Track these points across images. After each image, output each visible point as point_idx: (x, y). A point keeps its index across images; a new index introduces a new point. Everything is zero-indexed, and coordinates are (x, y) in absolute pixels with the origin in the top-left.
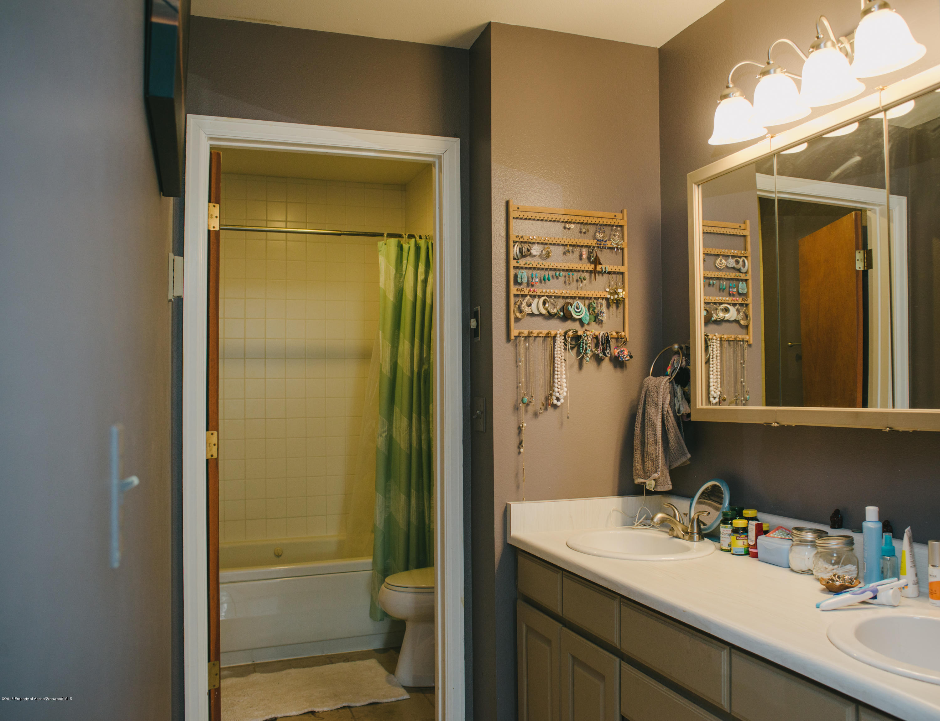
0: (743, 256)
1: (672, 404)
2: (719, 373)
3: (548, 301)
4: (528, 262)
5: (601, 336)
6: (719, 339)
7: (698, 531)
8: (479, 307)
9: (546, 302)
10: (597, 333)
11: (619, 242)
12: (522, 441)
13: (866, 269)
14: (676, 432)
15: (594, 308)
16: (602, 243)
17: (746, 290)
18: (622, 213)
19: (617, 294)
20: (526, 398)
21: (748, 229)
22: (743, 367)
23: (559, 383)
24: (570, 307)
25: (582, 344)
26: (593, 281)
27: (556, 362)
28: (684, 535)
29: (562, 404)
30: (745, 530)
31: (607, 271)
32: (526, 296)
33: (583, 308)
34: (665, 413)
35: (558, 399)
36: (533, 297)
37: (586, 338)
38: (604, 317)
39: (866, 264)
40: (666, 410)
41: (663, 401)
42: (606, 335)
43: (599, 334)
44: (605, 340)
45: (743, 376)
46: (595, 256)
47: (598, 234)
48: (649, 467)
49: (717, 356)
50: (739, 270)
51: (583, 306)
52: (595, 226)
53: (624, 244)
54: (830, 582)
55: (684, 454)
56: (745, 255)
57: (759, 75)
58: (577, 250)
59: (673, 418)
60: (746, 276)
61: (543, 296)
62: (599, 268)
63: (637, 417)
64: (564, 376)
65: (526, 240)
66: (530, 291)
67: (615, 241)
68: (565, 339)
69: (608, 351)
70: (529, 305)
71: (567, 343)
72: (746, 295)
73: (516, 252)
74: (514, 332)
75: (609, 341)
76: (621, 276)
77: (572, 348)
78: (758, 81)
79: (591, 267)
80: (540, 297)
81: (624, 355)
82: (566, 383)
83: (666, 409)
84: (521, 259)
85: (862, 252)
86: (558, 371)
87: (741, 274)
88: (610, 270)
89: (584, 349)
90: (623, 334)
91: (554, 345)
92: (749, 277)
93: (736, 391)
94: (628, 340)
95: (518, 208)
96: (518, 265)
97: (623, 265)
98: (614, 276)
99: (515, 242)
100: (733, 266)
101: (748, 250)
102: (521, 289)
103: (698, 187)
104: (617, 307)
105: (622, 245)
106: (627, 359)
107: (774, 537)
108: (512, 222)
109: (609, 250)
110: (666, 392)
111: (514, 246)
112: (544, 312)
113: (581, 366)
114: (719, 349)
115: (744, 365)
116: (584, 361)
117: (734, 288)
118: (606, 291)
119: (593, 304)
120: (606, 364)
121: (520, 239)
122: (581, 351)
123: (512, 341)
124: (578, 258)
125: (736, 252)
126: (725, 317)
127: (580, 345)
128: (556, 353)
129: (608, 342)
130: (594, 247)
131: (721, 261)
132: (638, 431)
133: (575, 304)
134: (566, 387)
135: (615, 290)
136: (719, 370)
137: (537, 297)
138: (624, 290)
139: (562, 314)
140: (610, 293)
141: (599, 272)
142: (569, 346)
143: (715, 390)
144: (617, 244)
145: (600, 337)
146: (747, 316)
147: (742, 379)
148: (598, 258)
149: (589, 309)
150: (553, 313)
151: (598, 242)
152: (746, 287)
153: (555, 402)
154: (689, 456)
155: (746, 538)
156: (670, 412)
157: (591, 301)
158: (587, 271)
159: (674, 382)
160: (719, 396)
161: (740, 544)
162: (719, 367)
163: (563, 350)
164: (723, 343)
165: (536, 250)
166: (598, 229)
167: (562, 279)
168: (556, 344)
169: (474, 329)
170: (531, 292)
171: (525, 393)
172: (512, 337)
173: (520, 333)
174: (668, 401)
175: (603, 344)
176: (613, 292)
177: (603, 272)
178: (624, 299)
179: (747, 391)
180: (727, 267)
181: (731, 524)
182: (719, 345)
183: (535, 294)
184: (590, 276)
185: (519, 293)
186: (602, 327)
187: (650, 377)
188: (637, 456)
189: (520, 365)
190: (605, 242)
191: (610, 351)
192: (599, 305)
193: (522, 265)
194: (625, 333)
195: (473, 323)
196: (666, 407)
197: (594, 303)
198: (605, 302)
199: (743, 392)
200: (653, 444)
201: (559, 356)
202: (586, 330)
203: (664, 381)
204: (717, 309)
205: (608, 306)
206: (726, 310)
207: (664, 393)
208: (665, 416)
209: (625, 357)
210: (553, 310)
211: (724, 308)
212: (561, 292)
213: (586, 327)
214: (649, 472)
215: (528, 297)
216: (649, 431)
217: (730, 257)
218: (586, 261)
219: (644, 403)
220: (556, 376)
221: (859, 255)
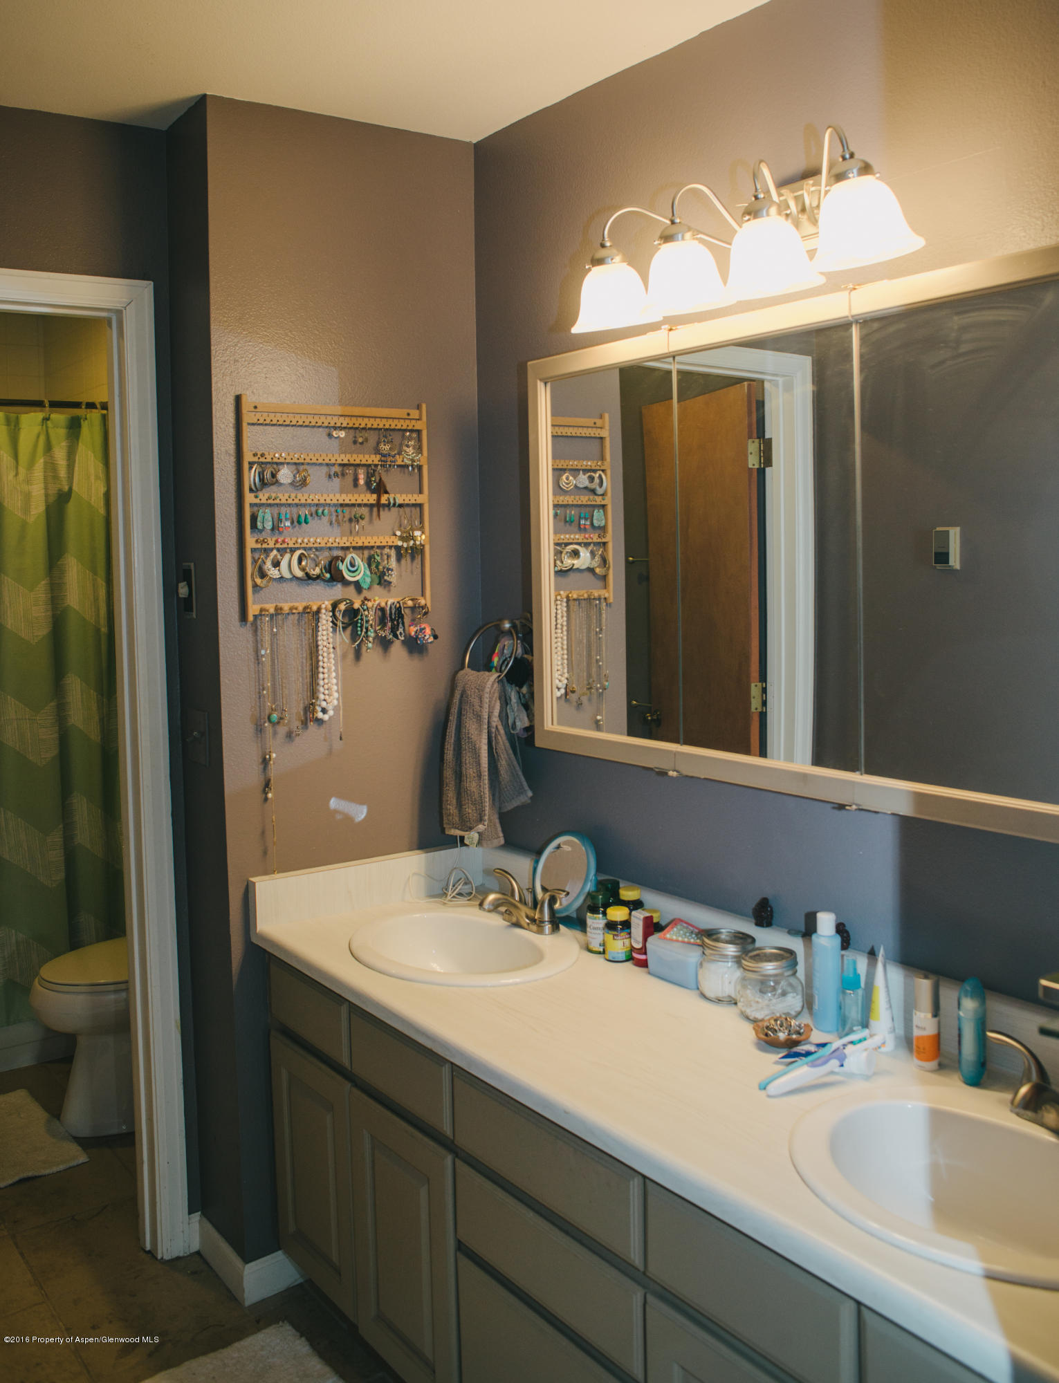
0: (599, 470)
1: (504, 716)
2: (565, 652)
3: (306, 557)
4: (273, 495)
5: (389, 606)
6: (565, 600)
7: (550, 918)
8: (192, 565)
9: (303, 558)
10: (383, 604)
11: (415, 456)
12: (269, 780)
13: (762, 466)
14: (510, 759)
15: (378, 564)
16: (389, 460)
17: (604, 522)
18: (418, 409)
19: (413, 539)
20: (275, 715)
21: (607, 427)
22: (600, 638)
23: (326, 687)
24: (341, 564)
25: (360, 621)
26: (376, 521)
27: (320, 652)
28: (528, 924)
29: (330, 718)
30: (626, 925)
31: (397, 504)
32: (272, 550)
33: (361, 563)
34: (494, 730)
35: (324, 711)
36: (282, 551)
37: (366, 613)
38: (393, 578)
39: (762, 458)
40: (495, 726)
41: (489, 712)
42: (398, 605)
43: (386, 604)
44: (395, 614)
45: (599, 652)
46: (377, 481)
47: (382, 446)
48: (469, 813)
49: (562, 625)
50: (593, 491)
51: (360, 561)
52: (377, 432)
53: (423, 459)
54: (770, 1035)
55: (521, 791)
56: (602, 468)
57: (658, 240)
58: (351, 471)
59: (504, 738)
60: (603, 499)
61: (299, 549)
62: (384, 500)
63: (448, 734)
64: (334, 674)
65: (269, 460)
66: (277, 541)
67: (409, 455)
68: (334, 616)
69: (401, 630)
70: (276, 564)
71: (337, 620)
72: (603, 529)
73: (254, 480)
74: (253, 609)
75: (403, 615)
76: (418, 509)
77: (344, 628)
78: (657, 249)
79: (372, 498)
80: (293, 551)
81: (425, 636)
82: (337, 684)
83: (494, 724)
84: (261, 490)
85: (757, 441)
86: (323, 668)
87: (596, 497)
88: (402, 502)
89: (364, 630)
90: (422, 602)
91: (317, 627)
92: (607, 501)
93: (589, 676)
94: (430, 610)
95: (256, 407)
96: (257, 501)
97: (421, 492)
98: (408, 510)
99: (251, 464)
100: (585, 485)
101: (606, 460)
102: (263, 540)
103: (546, 386)
104: (413, 558)
105: (419, 461)
106: (429, 641)
107: (671, 940)
108: (247, 431)
109: (399, 469)
110: (494, 699)
111: (251, 468)
112: (299, 574)
113: (358, 655)
114: (565, 614)
115: (601, 636)
116: (364, 649)
117: (586, 519)
118: (396, 535)
119: (376, 557)
120: (397, 649)
121: (259, 458)
122: (359, 633)
123: (249, 624)
124: (352, 483)
125: (589, 463)
126: (573, 565)
127: (357, 622)
128: (319, 638)
129: (401, 616)
130: (376, 466)
131: (567, 479)
132: (449, 754)
133: (348, 560)
134: (337, 691)
135: (410, 533)
136: (565, 647)
137: (288, 551)
138: (423, 533)
139: (328, 576)
140: (402, 538)
141: (384, 505)
142: (341, 625)
143: (560, 677)
144: (413, 461)
145: (388, 609)
146: (604, 561)
147: (598, 657)
148: (383, 483)
149: (369, 565)
150: (314, 575)
151: (383, 459)
152: (603, 517)
153: (320, 715)
154: (530, 794)
155: (628, 936)
156: (500, 727)
157: (372, 552)
158: (365, 505)
159: (505, 680)
160: (565, 686)
161: (618, 946)
162: (565, 642)
163: (331, 634)
164: (571, 603)
165: (285, 475)
166: (381, 436)
167: (325, 519)
168: (319, 624)
169: (185, 598)
170: (279, 544)
171: (274, 706)
172: (251, 618)
173: (261, 610)
174: (496, 712)
175: (392, 620)
176: (407, 536)
177: (392, 505)
178: (423, 546)
179: (605, 675)
180: (576, 486)
181: (605, 914)
182: (565, 609)
183: (285, 546)
184: (371, 512)
185: (259, 546)
186: (389, 591)
187: (467, 670)
188: (450, 794)
189: (263, 661)
190: (394, 457)
191: (404, 630)
192: (385, 557)
193: (264, 501)
194: (425, 599)
195: (183, 590)
196: (494, 722)
197: (378, 556)
198: (395, 552)
199: (599, 675)
200: (474, 777)
201: (325, 643)
202: (366, 599)
203: (490, 680)
204: (561, 552)
205: (399, 558)
206: (576, 554)
207: (491, 698)
208: (493, 735)
209: (426, 638)
210: (314, 570)
211: (572, 551)
212: (326, 541)
213: (365, 593)
214: (470, 821)
215: (275, 552)
216: (467, 758)
217: (581, 472)
218: (365, 488)
219: (458, 712)
220: (321, 676)
221: (753, 446)
